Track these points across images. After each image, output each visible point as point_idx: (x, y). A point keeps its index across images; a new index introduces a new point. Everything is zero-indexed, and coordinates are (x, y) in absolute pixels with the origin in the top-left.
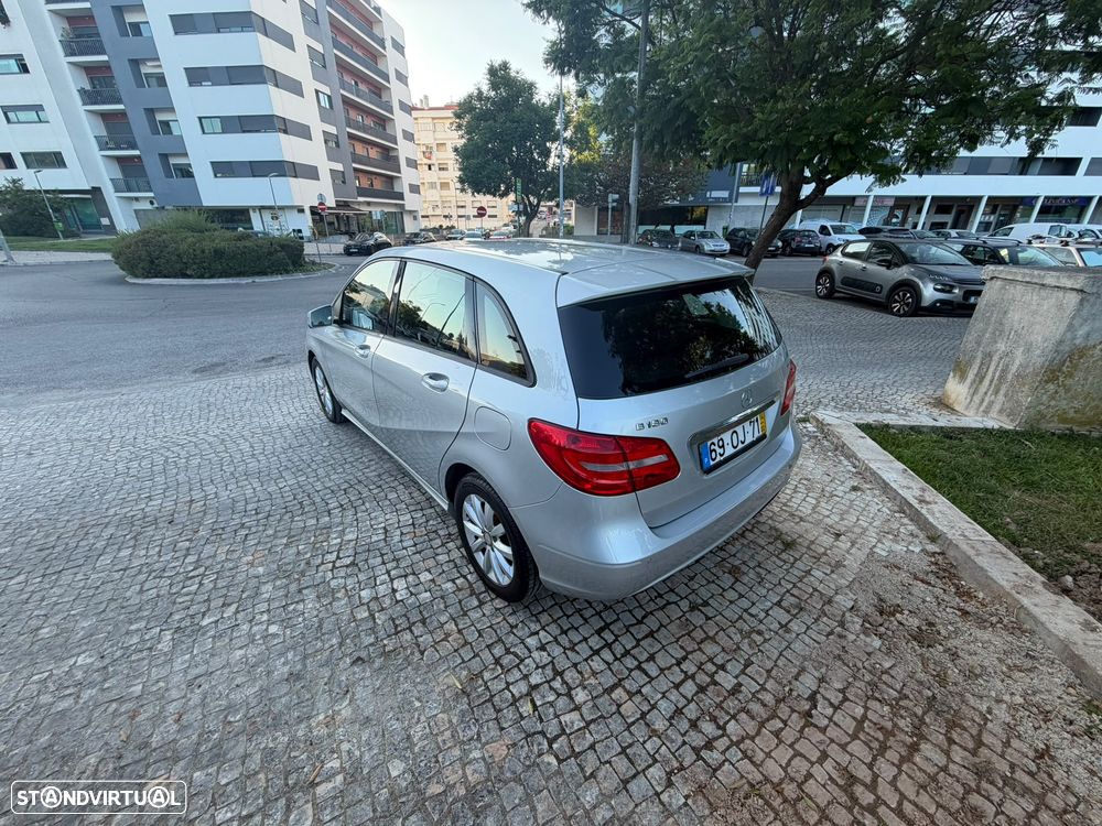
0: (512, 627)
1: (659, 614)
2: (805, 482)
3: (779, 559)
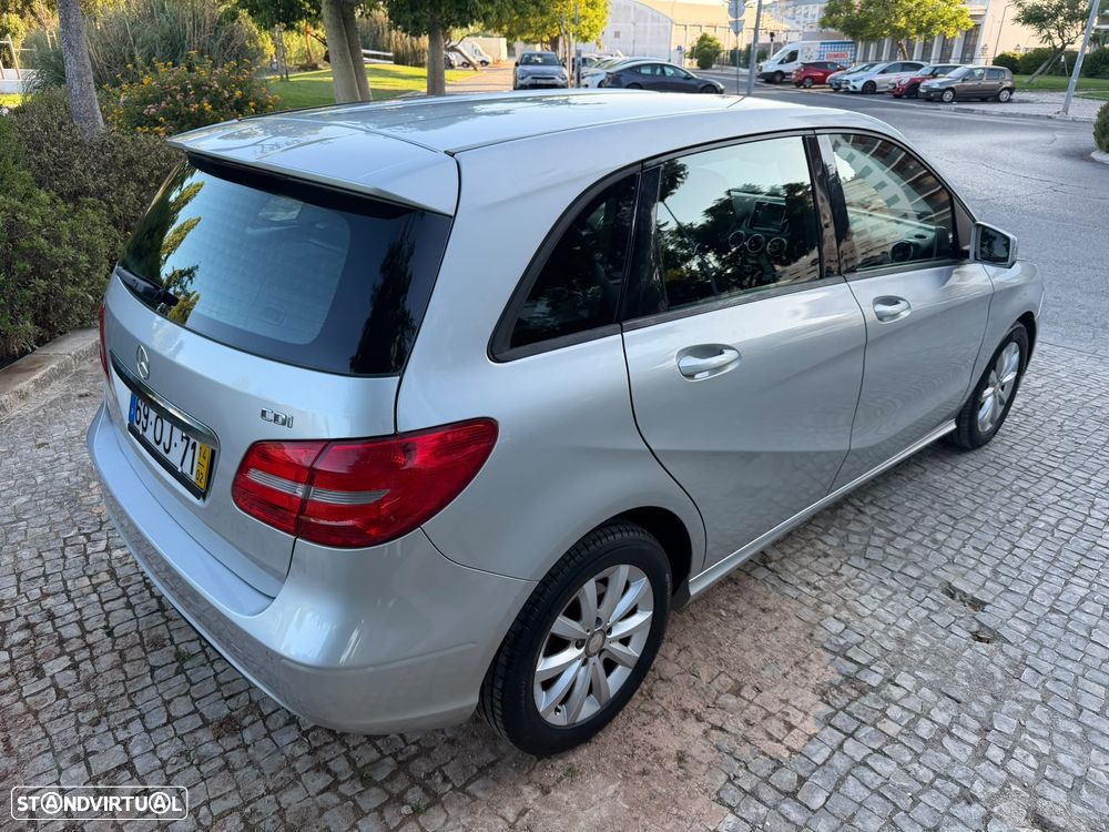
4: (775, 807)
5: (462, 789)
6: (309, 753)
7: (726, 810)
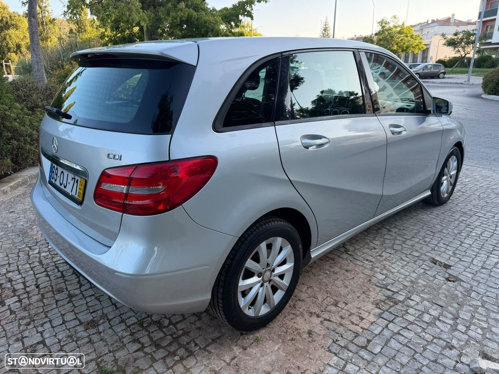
4: (357, 353)
5: (204, 349)
6: (130, 335)
7: (333, 355)
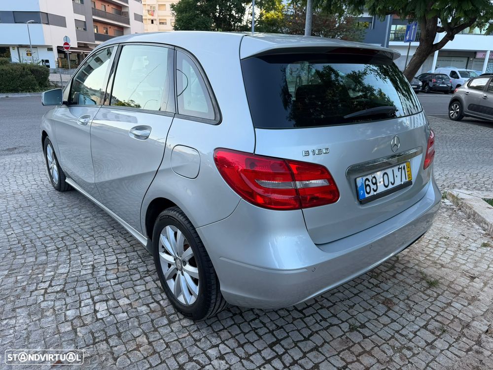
0: (195, 340)
1: (324, 334)
2: (445, 240)
3: (425, 294)
